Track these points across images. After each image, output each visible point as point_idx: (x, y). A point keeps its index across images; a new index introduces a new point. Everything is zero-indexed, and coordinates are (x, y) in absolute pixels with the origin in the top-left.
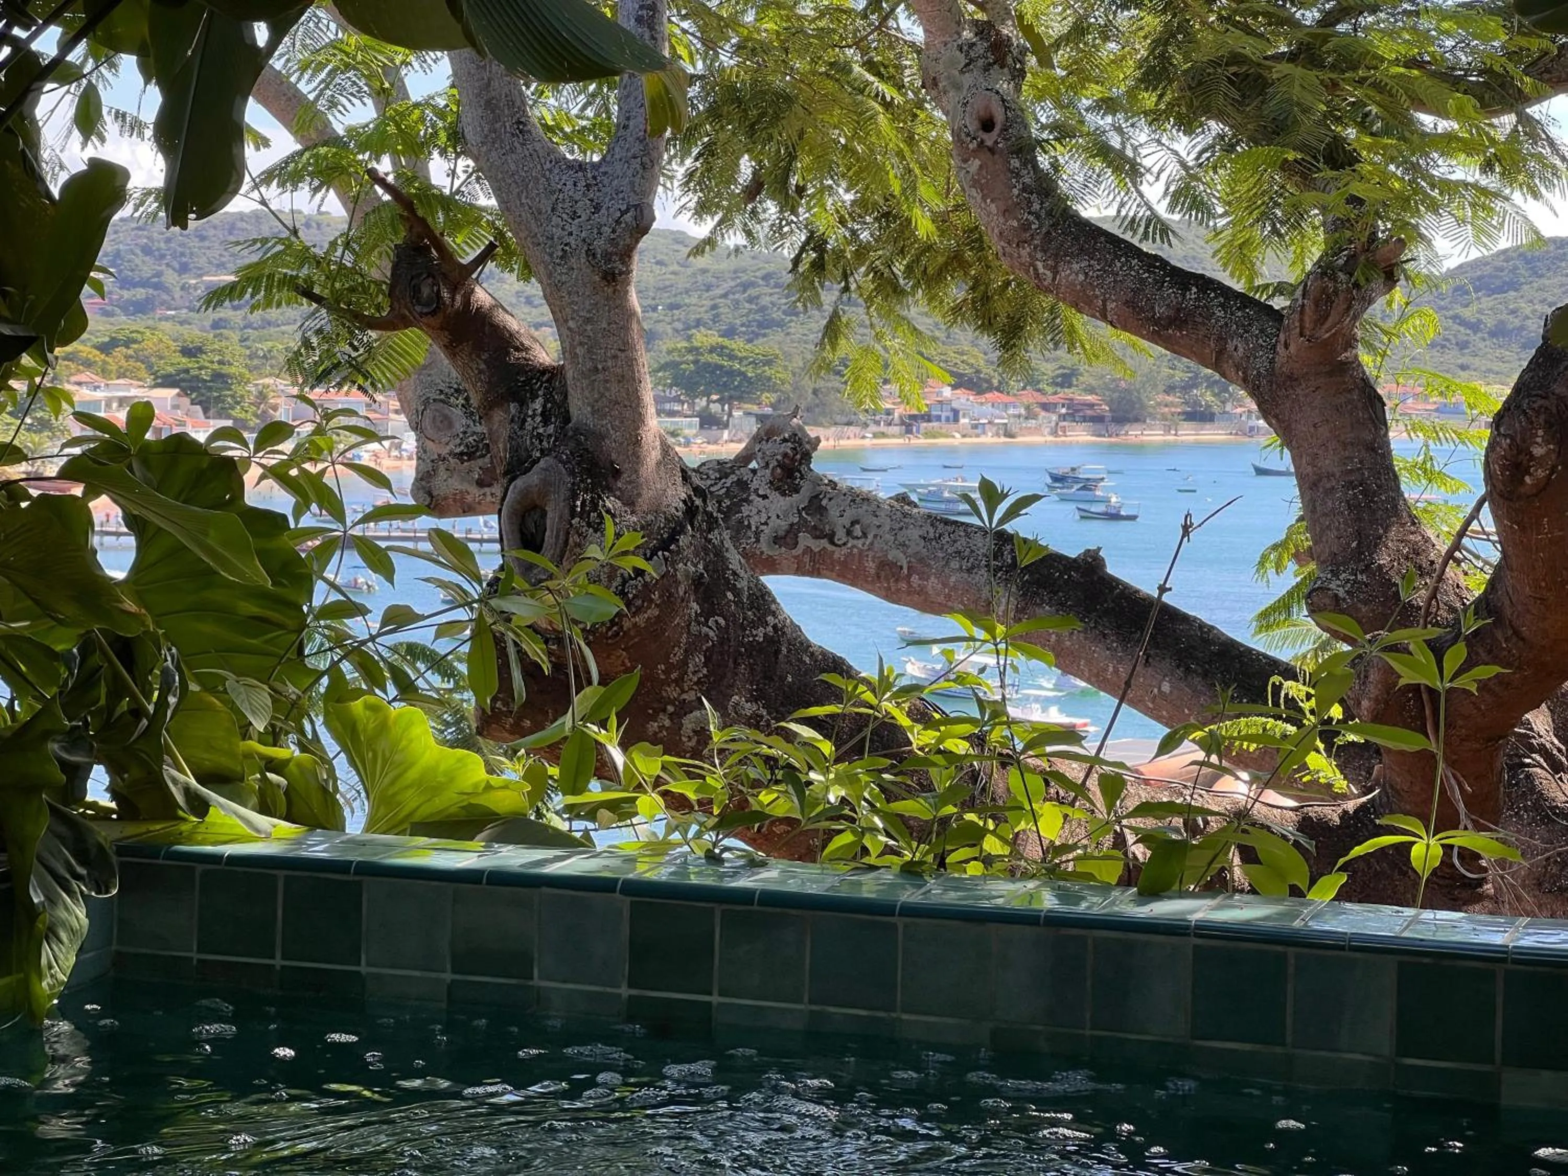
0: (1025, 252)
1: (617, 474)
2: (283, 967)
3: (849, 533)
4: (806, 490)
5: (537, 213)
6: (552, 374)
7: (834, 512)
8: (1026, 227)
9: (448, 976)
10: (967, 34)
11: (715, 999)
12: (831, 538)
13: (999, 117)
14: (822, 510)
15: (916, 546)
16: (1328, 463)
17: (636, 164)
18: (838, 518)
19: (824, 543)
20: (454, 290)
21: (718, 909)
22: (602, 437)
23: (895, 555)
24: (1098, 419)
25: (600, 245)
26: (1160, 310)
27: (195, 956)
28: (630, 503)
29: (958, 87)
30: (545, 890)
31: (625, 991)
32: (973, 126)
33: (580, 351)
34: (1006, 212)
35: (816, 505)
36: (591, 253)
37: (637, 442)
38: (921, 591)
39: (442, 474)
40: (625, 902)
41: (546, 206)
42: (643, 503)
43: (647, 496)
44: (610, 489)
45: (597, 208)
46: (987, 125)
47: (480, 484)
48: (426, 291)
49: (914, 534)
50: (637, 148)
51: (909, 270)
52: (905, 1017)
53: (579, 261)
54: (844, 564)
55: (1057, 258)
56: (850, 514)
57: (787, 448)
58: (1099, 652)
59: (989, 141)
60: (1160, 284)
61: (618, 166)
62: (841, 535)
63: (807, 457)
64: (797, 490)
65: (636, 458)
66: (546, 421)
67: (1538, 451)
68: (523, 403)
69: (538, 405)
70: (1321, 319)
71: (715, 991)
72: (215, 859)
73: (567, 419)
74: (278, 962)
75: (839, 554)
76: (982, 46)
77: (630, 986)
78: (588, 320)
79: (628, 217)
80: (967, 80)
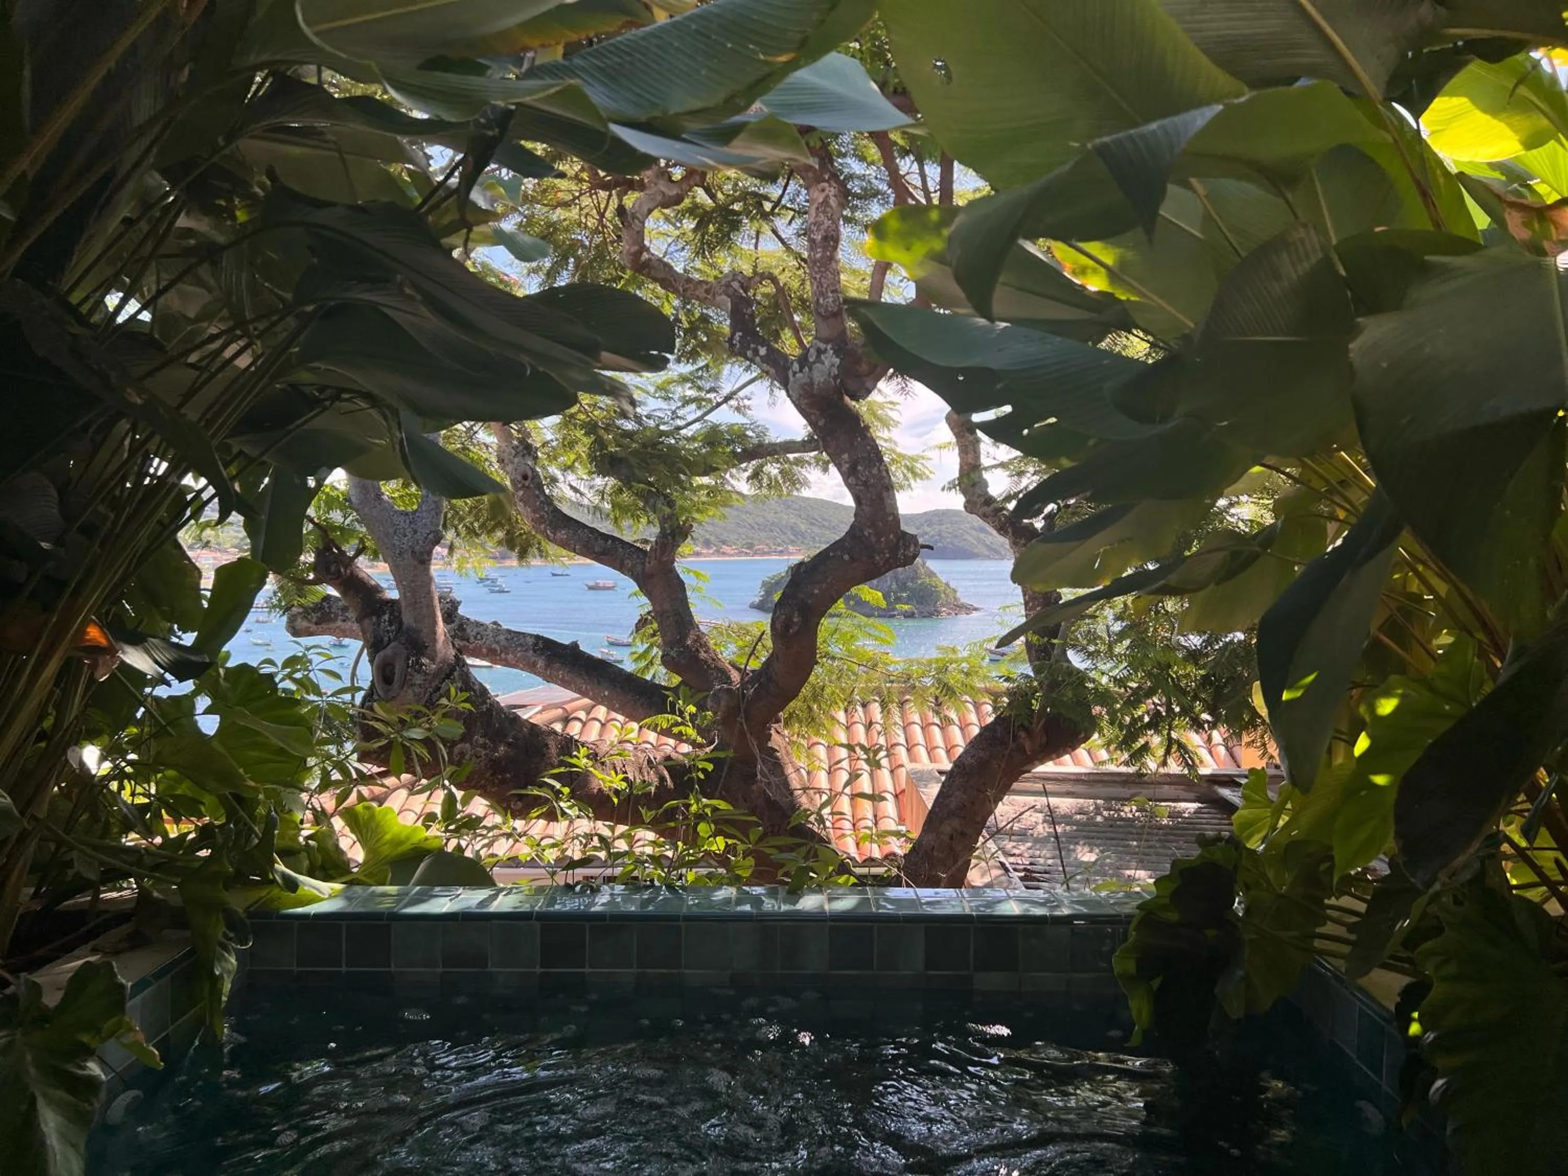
0: (542, 527)
1: (426, 647)
2: (347, 972)
3: (475, 638)
4: (457, 622)
5: (387, 535)
6: (393, 602)
7: (469, 631)
8: (542, 517)
9: (440, 970)
10: (515, 442)
11: (587, 970)
12: (468, 640)
13: (530, 474)
14: (464, 630)
15: (503, 643)
16: (667, 606)
17: (433, 513)
18: (471, 632)
19: (465, 643)
20: (346, 569)
21: (587, 925)
22: (419, 631)
23: (494, 646)
24: (495, 558)
25: (417, 548)
26: (597, 549)
27: (295, 968)
28: (433, 659)
29: (512, 463)
30: (494, 922)
31: (539, 970)
32: (519, 478)
33: (408, 594)
34: (534, 511)
35: (461, 628)
36: (413, 552)
37: (435, 634)
38: (506, 660)
39: (299, 620)
40: (537, 925)
41: (391, 531)
42: (438, 660)
43: (440, 656)
44: (423, 655)
45: (415, 532)
46: (525, 477)
47: (316, 624)
48: (333, 568)
49: (502, 637)
50: (433, 506)
51: (480, 527)
52: (687, 971)
53: (407, 556)
54: (474, 650)
55: (555, 530)
56: (475, 630)
57: (449, 606)
58: (579, 681)
59: (527, 483)
60: (596, 539)
61: (425, 514)
62: (472, 639)
63: (456, 609)
64: (453, 622)
65: (435, 641)
66: (391, 624)
67: (795, 620)
68: (379, 617)
69: (386, 617)
70: (663, 553)
71: (587, 964)
72: (305, 916)
73: (401, 623)
74: (344, 969)
75: (471, 646)
76: (521, 448)
77: (542, 967)
78: (412, 581)
79: (431, 536)
80: (516, 460)
